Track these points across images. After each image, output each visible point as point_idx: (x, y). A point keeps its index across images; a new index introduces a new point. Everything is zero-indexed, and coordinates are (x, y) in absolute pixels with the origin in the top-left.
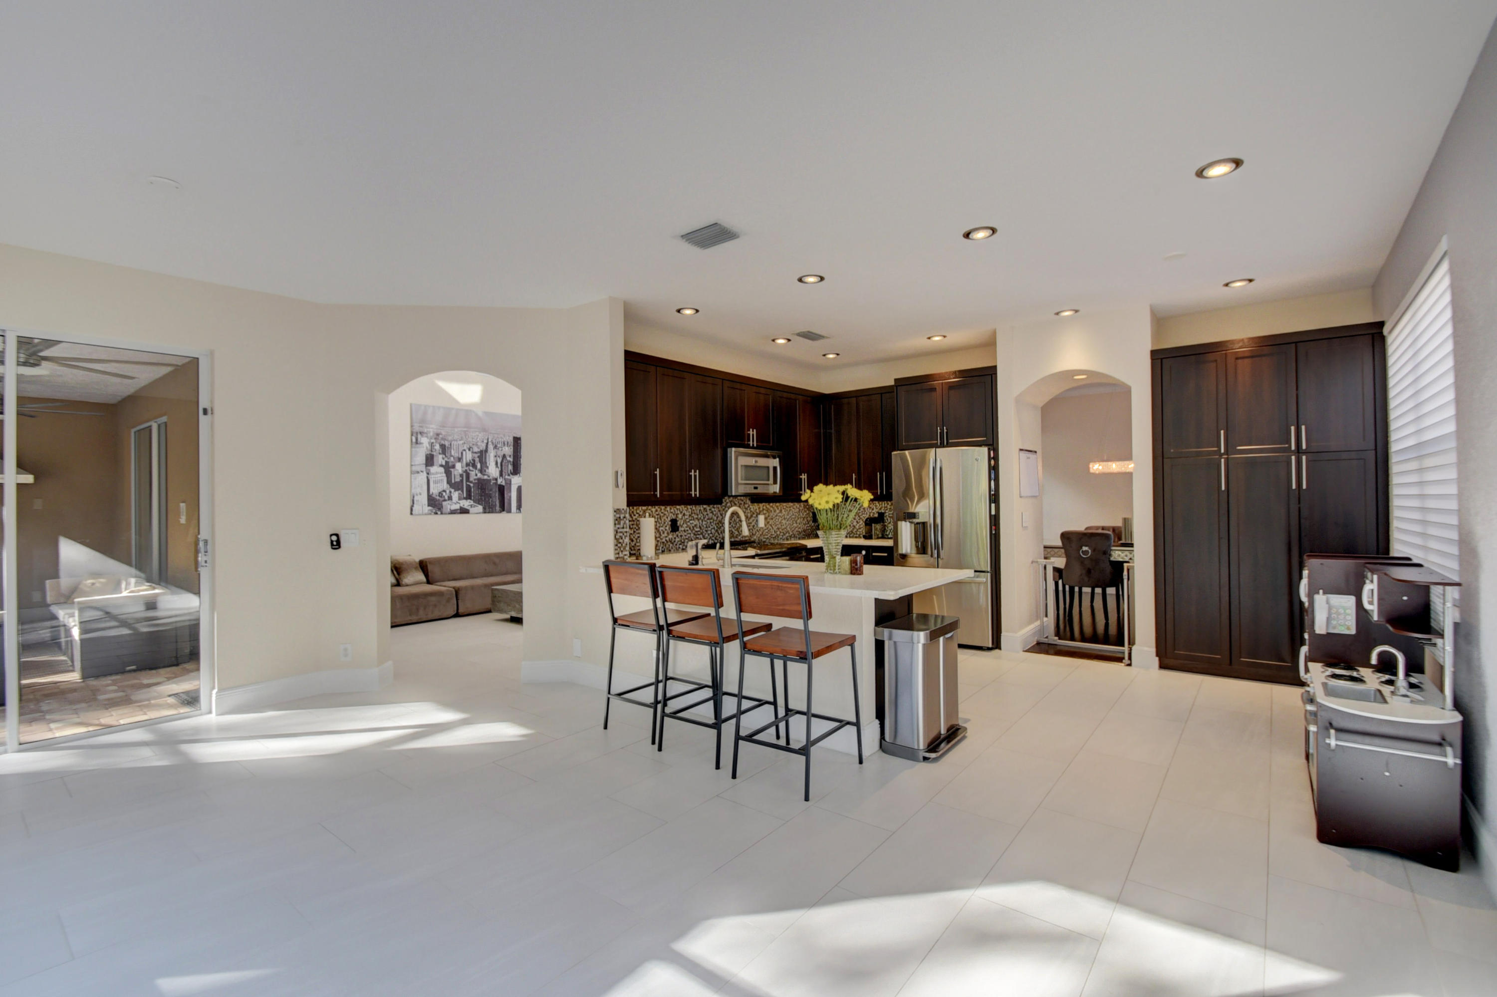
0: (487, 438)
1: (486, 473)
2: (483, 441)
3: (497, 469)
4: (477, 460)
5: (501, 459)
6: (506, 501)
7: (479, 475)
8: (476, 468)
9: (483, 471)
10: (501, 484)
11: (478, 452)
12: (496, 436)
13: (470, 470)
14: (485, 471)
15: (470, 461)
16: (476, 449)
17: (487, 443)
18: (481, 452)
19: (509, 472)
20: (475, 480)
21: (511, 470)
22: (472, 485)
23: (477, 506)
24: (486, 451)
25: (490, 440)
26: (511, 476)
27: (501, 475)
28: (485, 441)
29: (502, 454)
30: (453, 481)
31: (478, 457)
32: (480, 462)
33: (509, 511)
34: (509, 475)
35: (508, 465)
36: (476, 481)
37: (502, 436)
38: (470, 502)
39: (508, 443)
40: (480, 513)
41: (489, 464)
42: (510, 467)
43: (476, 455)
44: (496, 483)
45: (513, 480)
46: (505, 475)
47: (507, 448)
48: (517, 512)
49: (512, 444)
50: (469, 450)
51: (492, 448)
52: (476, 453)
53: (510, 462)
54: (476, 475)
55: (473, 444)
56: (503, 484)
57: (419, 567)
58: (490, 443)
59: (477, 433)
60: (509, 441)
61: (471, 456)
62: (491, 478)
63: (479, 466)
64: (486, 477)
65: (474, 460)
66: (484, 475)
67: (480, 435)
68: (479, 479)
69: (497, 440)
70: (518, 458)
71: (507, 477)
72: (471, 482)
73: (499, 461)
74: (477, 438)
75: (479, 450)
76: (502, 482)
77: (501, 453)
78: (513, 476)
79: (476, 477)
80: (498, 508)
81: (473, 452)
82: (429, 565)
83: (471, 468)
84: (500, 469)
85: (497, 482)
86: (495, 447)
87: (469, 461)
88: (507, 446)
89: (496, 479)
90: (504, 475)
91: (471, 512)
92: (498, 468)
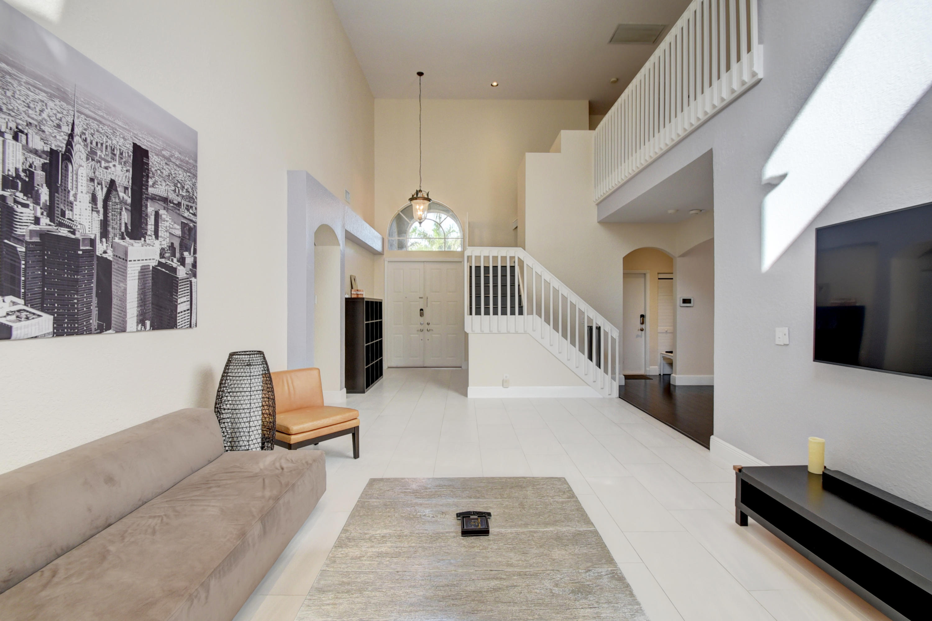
0: (70, 120)
1: (67, 222)
2: (59, 126)
3: (95, 214)
4: (40, 176)
5: (105, 190)
6: (115, 301)
7: (45, 220)
8: (37, 201)
9: (58, 212)
10: (105, 256)
11: (44, 152)
12: (94, 125)
13: (16, 202)
14: (63, 214)
15: (17, 170)
16: (37, 143)
17: (71, 136)
18: (53, 154)
19: (123, 229)
20: (32, 233)
21: (126, 224)
22: (21, 249)
23: (39, 316)
24: (68, 156)
25: (77, 131)
26: (127, 239)
27: (104, 234)
28: (67, 129)
29: (108, 180)
31: (44, 167)
32: (49, 185)
33: (122, 329)
34: (123, 238)
35: (121, 209)
36: (36, 239)
37: (109, 131)
38: (14, 303)
39: (121, 154)
40: (44, 336)
41: (75, 196)
42: (126, 217)
43: (38, 162)
44: (91, 253)
45: (130, 249)
46: (115, 235)
47: (119, 167)
48: (137, 331)
49: (131, 161)
50: (16, 138)
51: (84, 156)
52: (35, 152)
53: (126, 203)
54: (37, 221)
55: (29, 124)
56: (109, 256)
58: (77, 139)
59: (42, 96)
60: (124, 149)
61: (21, 158)
62: (78, 235)
63: (44, 194)
64: (64, 232)
65: (31, 175)
66: (61, 225)
67: (51, 104)
68: (44, 235)
69: (97, 138)
70: (141, 199)
71: (117, 240)
72: (20, 240)
73: (101, 196)
74: (42, 111)
75: (47, 149)
76: (105, 252)
77: (105, 176)
78: (132, 241)
79: (33, 227)
80: (94, 322)
81: (26, 148)
83: (20, 196)
84: (101, 217)
85: (94, 250)
86: (91, 155)
87: (13, 173)
88: (120, 163)
89: (92, 242)
90: (111, 235)
91: (15, 333)
92: (98, 212)
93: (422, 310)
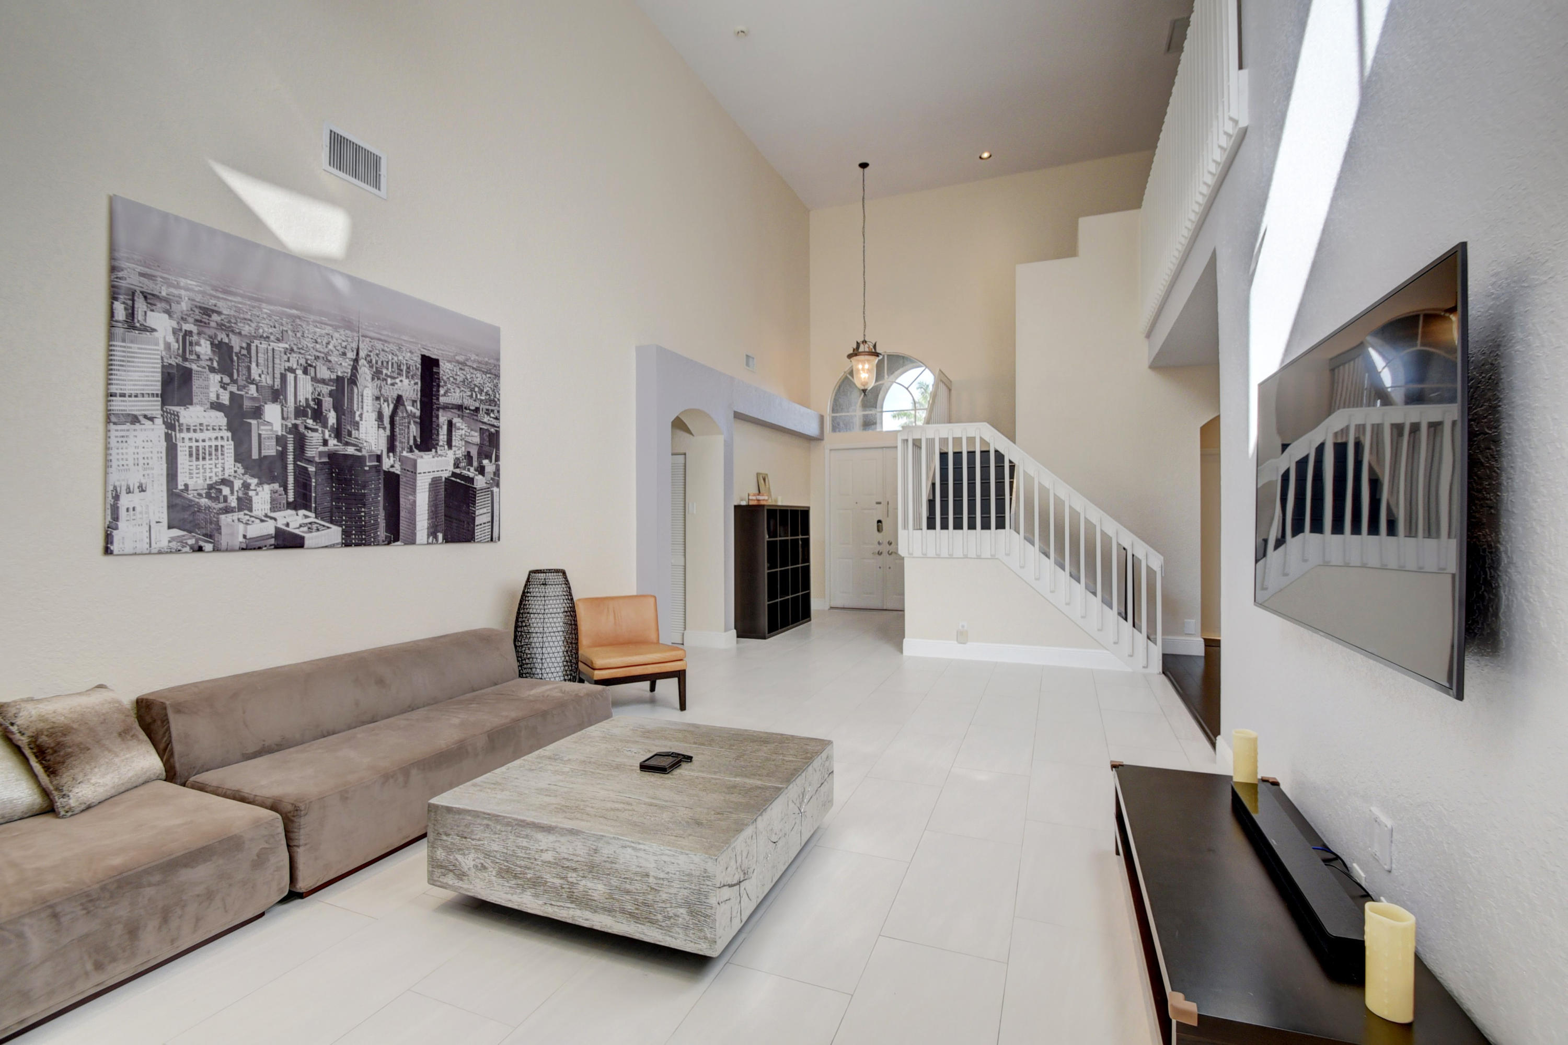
0: (354, 345)
1: (352, 441)
2: (344, 354)
3: (381, 431)
4: (327, 402)
5: (392, 406)
6: (403, 514)
7: (333, 442)
8: (325, 425)
9: (344, 433)
10: (392, 470)
11: (330, 380)
12: (379, 345)
13: (306, 428)
14: (350, 434)
15: (307, 400)
16: (323, 372)
17: (356, 361)
18: (339, 380)
19: (412, 442)
20: (321, 454)
21: (415, 437)
22: (312, 469)
23: (328, 528)
24: (353, 381)
25: (362, 354)
26: (416, 451)
27: (391, 448)
28: (351, 355)
29: (395, 396)
30: (255, 456)
31: (331, 394)
32: (336, 409)
33: (412, 541)
34: (411, 451)
35: (409, 423)
36: (326, 460)
37: (395, 348)
38: (306, 517)
39: (408, 368)
40: (332, 546)
41: (361, 416)
42: (414, 430)
43: (325, 389)
44: (378, 469)
45: (419, 461)
46: (403, 449)
47: (406, 381)
48: (428, 544)
49: (419, 373)
50: (305, 372)
51: (369, 377)
52: (323, 381)
53: (414, 416)
54: (325, 443)
55: (317, 358)
56: (397, 470)
57: (136, 725)
58: (362, 362)
59: (329, 330)
60: (411, 362)
61: (310, 389)
62: (364, 453)
63: (332, 418)
64: (351, 450)
65: (319, 403)
66: (347, 444)
67: (336, 335)
68: (332, 456)
69: (383, 357)
70: (432, 410)
71: (405, 453)
72: (310, 461)
73: (387, 411)
74: (328, 343)
75: (333, 376)
76: (392, 466)
77: (392, 393)
78: (422, 454)
79: (322, 449)
80: (382, 533)
81: (315, 379)
82: (172, 717)
83: (310, 422)
84: (388, 432)
85: (380, 465)
86: (377, 375)
87: (303, 403)
88: (407, 377)
89: (379, 458)
90: (398, 450)
91: (307, 543)
92: (384, 428)
93: (879, 521)
